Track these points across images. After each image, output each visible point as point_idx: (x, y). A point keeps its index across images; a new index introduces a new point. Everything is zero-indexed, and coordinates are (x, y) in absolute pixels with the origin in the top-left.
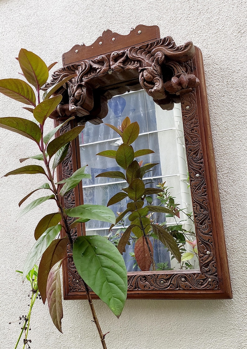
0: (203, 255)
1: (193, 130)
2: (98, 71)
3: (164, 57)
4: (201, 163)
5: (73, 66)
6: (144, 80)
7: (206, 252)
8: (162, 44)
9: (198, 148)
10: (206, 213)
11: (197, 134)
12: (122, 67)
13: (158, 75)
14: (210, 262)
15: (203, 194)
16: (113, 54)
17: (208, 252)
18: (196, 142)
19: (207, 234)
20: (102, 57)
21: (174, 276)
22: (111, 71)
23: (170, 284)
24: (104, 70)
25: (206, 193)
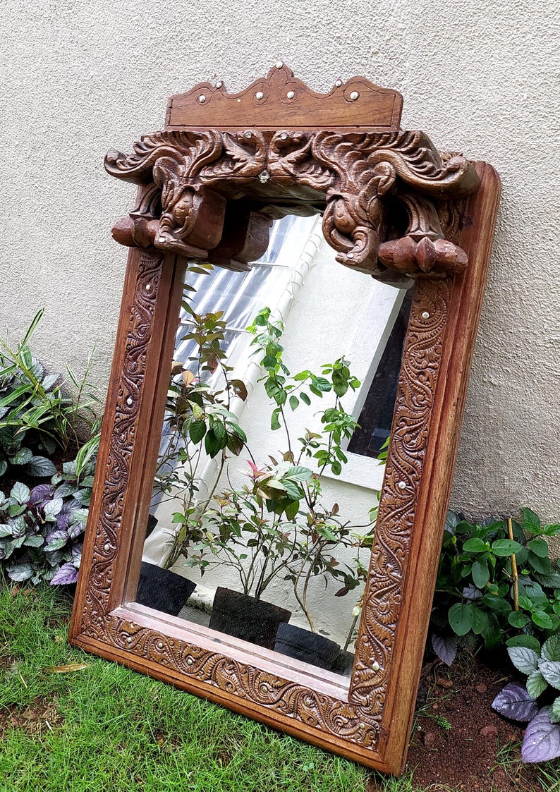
0: (364, 667)
1: (423, 373)
2: (238, 165)
3: (392, 180)
4: (418, 458)
5: (184, 132)
6: (332, 226)
7: (373, 662)
8: (396, 146)
9: (422, 421)
10: (397, 578)
11: (430, 388)
12: (291, 175)
13: (369, 222)
14: (374, 686)
15: (401, 531)
16: (279, 136)
17: (376, 665)
18: (422, 405)
19: (384, 624)
20: (252, 135)
21: (293, 686)
22: (267, 177)
23: (280, 699)
24: (251, 170)
25: (408, 532)
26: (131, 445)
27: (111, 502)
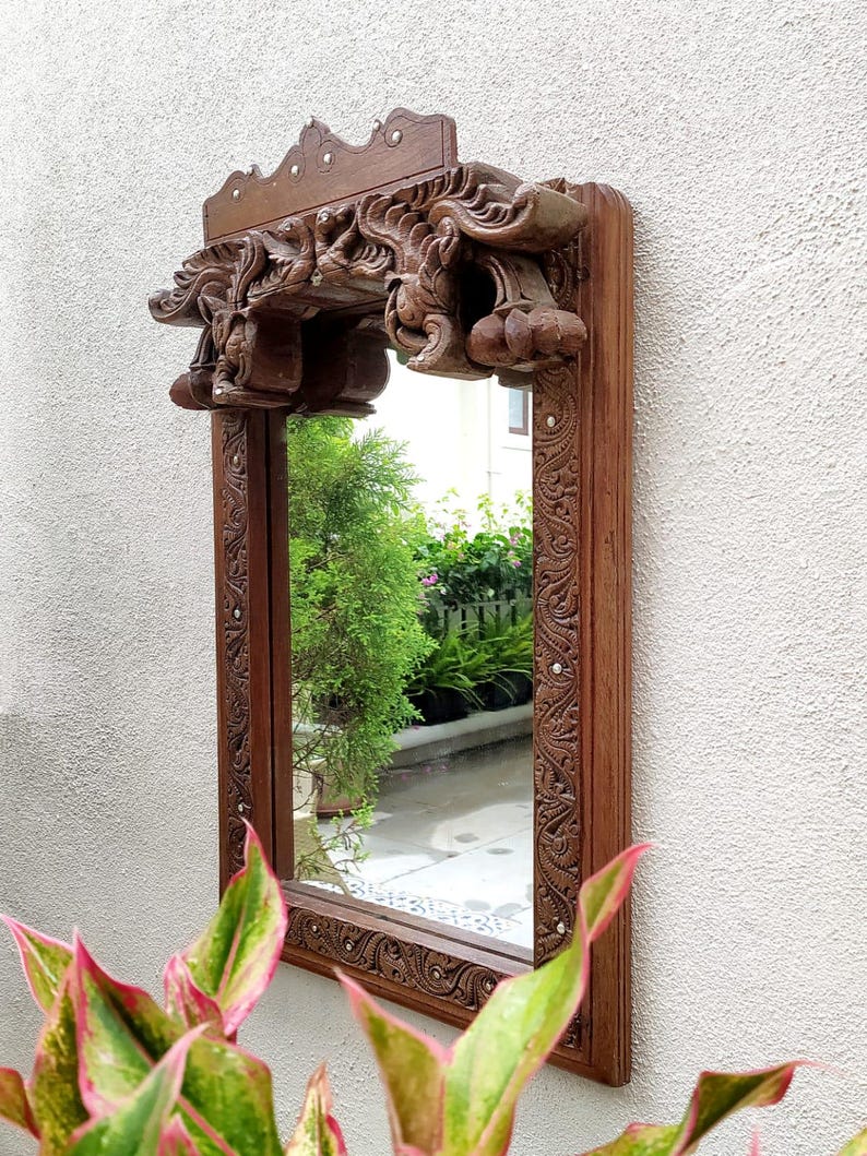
0: (546, 931)
1: (559, 505)
2: (285, 269)
3: (455, 239)
4: (571, 627)
5: (224, 245)
6: (397, 323)
7: (557, 923)
8: (452, 193)
9: (568, 573)
10: (569, 800)
11: (572, 523)
12: (343, 266)
13: (440, 307)
15: (565, 733)
16: (320, 218)
17: (562, 928)
18: (566, 551)
19: (563, 868)
20: (291, 226)
21: (467, 968)
22: (320, 277)
23: (456, 987)
24: (301, 271)
25: (575, 733)
26: (247, 670)
27: (238, 749)
